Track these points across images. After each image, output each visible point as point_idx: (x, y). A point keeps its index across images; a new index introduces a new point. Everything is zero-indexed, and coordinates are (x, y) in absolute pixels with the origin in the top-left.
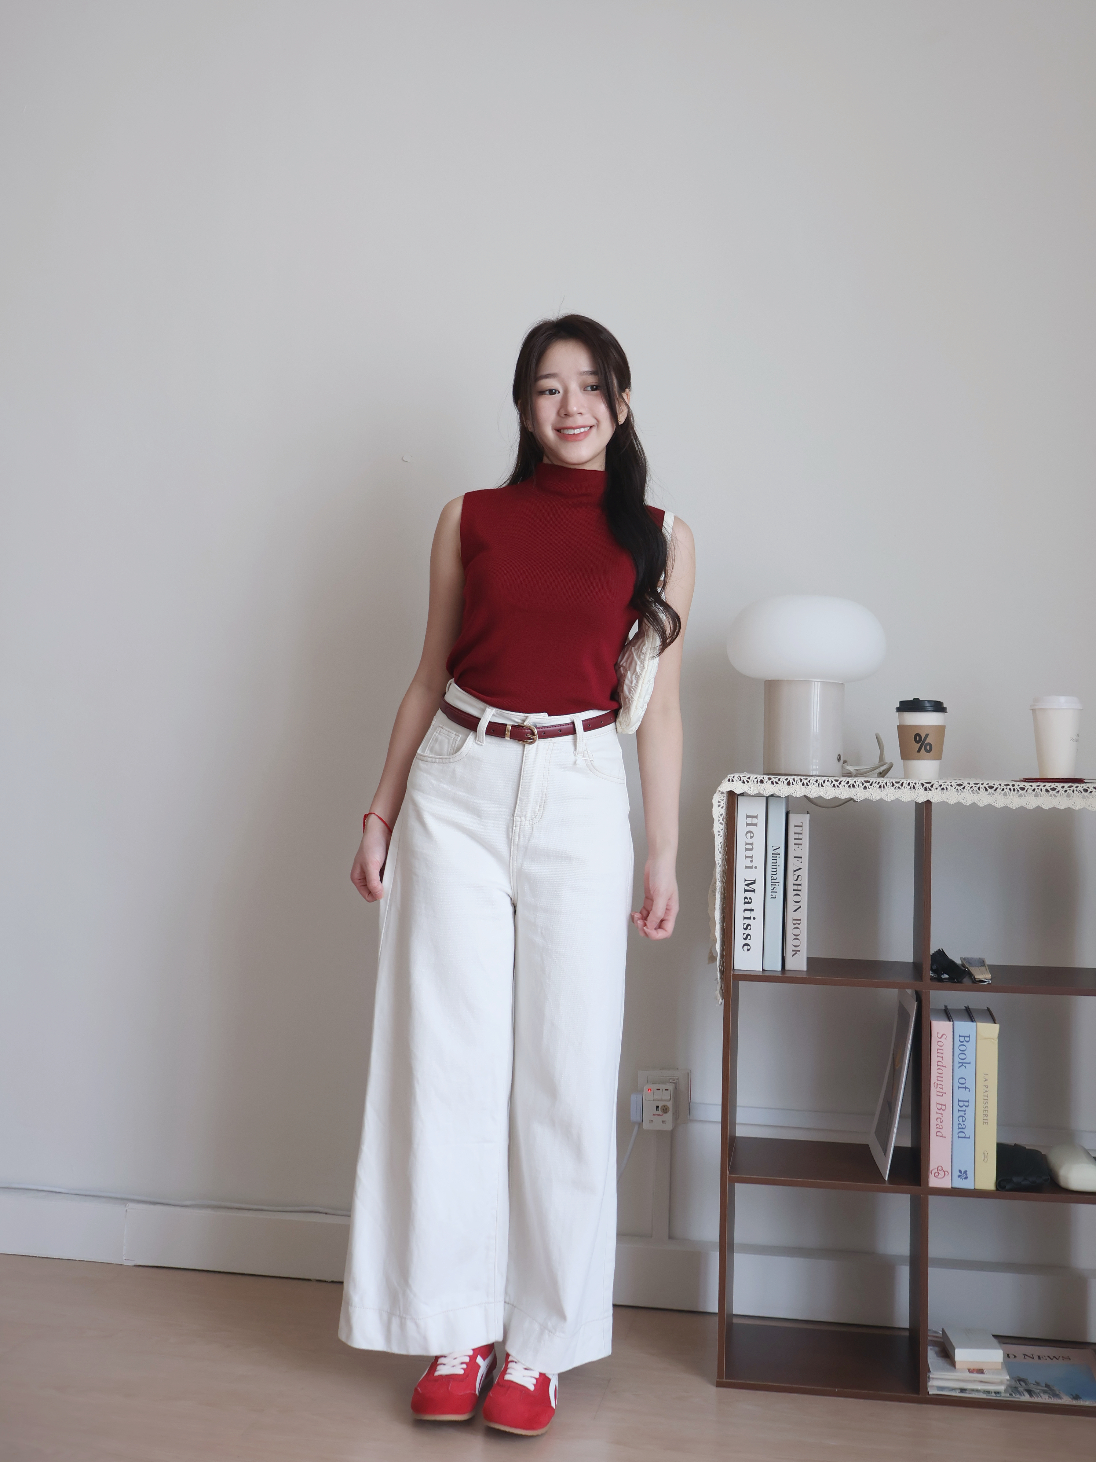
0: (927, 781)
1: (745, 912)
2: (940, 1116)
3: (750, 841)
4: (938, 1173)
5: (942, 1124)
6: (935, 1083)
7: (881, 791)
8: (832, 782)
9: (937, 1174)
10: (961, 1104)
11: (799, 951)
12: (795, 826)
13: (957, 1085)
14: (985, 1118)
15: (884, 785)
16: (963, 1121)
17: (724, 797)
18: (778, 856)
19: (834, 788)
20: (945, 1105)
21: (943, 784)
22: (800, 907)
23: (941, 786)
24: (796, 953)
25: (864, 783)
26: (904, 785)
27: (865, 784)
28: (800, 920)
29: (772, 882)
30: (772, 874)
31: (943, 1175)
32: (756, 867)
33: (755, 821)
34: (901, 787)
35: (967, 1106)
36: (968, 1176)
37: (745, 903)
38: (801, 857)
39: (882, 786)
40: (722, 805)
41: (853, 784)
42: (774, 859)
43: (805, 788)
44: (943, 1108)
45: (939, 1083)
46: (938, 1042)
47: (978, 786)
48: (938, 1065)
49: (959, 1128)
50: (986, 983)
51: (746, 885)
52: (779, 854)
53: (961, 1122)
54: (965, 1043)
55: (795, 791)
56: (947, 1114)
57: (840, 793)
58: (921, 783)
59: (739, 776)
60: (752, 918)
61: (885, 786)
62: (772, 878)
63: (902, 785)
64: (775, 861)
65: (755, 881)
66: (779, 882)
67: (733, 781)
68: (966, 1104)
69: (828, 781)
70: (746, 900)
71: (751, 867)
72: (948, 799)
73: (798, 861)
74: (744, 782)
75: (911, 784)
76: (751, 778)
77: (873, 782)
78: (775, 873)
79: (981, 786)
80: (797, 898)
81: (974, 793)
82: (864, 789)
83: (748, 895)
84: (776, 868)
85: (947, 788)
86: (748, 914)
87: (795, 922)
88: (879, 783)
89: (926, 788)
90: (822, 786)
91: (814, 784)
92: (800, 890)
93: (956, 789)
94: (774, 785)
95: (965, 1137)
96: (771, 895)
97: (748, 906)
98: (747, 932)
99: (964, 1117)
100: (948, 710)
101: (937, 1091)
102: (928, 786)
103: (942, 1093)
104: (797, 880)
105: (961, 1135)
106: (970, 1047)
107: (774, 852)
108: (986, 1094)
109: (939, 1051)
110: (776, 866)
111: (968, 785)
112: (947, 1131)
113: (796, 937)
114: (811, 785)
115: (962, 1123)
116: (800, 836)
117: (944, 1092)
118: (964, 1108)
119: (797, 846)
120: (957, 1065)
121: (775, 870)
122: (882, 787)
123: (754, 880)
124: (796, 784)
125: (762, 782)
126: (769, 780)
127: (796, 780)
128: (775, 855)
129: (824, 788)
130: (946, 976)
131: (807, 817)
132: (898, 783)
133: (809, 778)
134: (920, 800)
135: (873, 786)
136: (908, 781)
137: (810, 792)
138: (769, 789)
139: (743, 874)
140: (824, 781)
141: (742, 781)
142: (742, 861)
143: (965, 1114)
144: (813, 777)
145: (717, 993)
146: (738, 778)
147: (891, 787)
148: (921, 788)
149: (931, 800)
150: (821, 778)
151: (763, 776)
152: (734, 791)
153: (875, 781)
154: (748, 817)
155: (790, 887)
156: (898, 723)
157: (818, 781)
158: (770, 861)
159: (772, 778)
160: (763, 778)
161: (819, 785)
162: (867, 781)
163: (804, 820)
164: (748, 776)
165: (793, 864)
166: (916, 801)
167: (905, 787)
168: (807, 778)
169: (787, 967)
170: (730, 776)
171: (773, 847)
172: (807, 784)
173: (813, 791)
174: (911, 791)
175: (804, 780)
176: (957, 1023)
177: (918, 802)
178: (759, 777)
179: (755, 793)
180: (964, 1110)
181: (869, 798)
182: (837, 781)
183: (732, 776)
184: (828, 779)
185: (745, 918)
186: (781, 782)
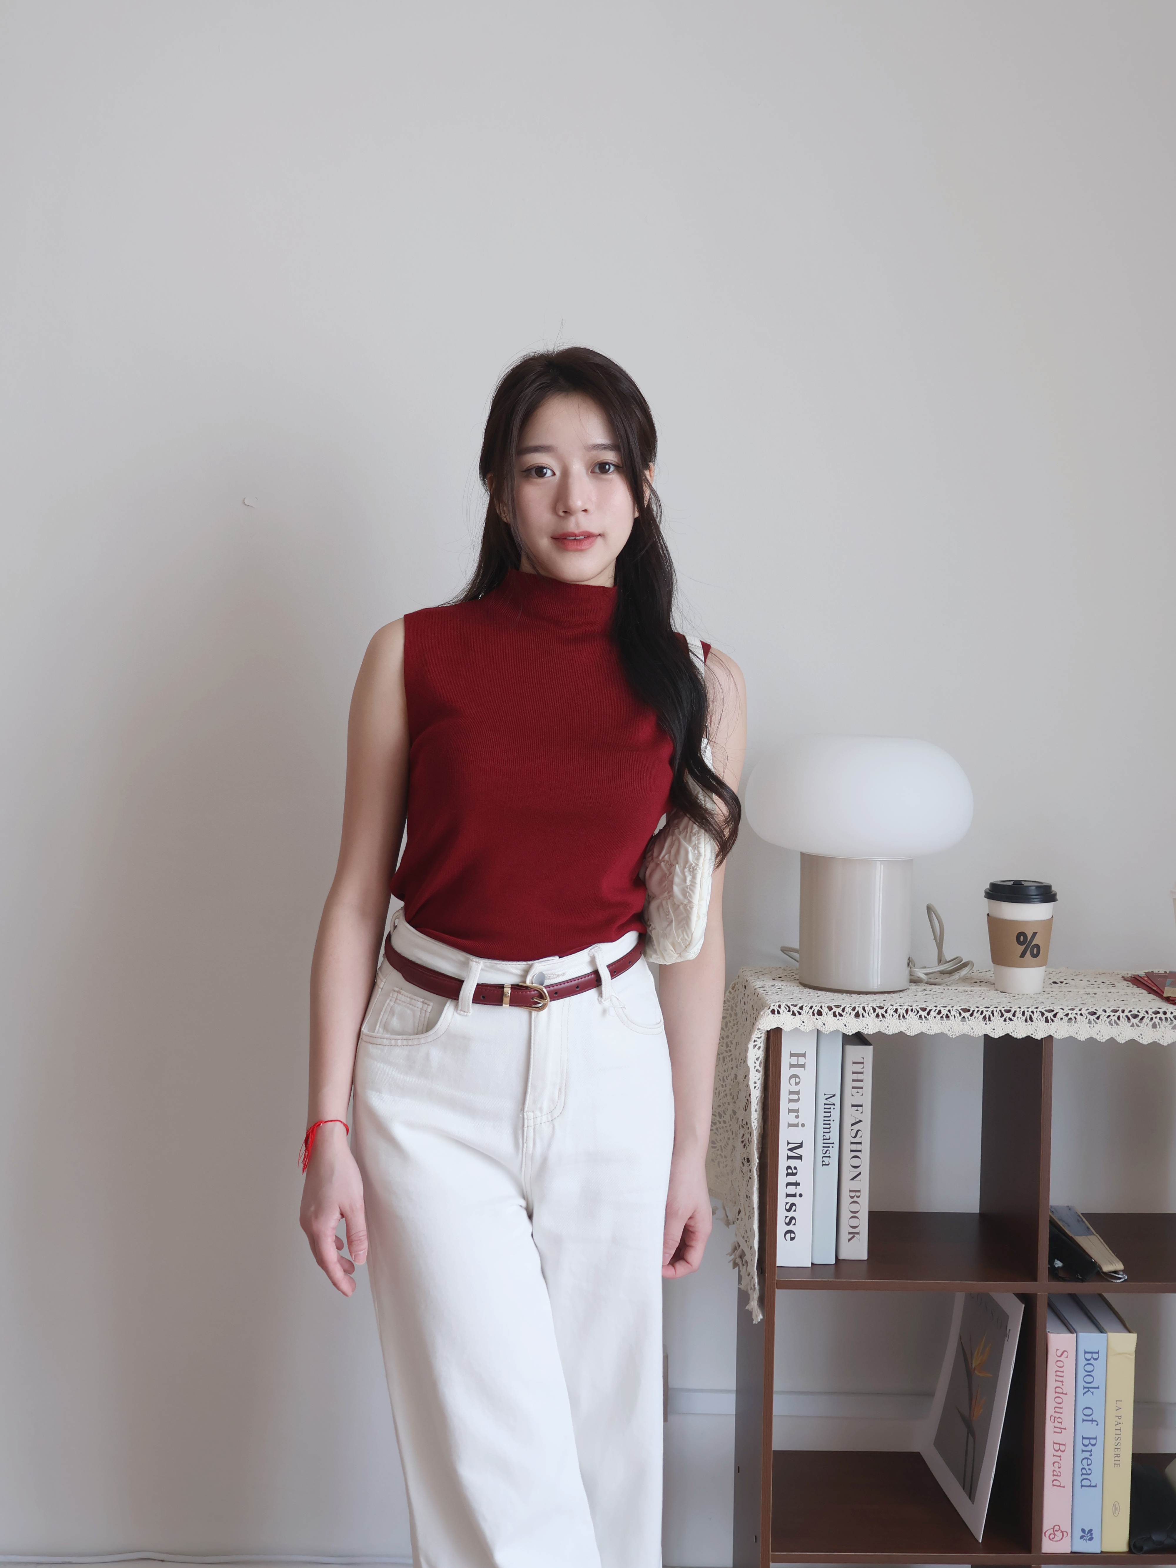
0: (1047, 1009)
1: (788, 1187)
2: (1058, 1459)
3: (795, 1088)
4: (1055, 1534)
5: (1059, 1470)
6: (1051, 1416)
7: (986, 1024)
8: (918, 1012)
9: (1052, 1536)
10: (1086, 1442)
11: (858, 1233)
12: (854, 1063)
13: (1080, 1416)
14: (1117, 1458)
15: (989, 1016)
16: (1088, 1465)
18: (832, 1107)
19: (920, 1021)
20: (1065, 1445)
21: (1070, 1012)
22: (860, 1174)
23: (1067, 1015)
24: (854, 1237)
25: (962, 1012)
26: (1017, 1014)
27: (963, 1014)
28: (859, 1191)
29: (824, 1143)
30: (824, 1132)
31: (1061, 1538)
32: (803, 1125)
33: (801, 1061)
34: (1013, 1018)
35: (1093, 1445)
36: (1093, 1536)
37: (788, 1174)
38: (861, 1106)
39: (987, 1017)
41: (947, 1015)
42: (827, 1110)
43: (881, 1021)
44: (1062, 1448)
45: (1057, 1415)
46: (1057, 1361)
47: (1117, 1014)
48: (1056, 1392)
49: (1083, 1474)
50: (1122, 1280)
51: (789, 1150)
52: (834, 1105)
54: (1092, 1361)
55: (866, 1026)
56: (1068, 1456)
57: (929, 1027)
58: (1040, 1011)
59: (787, 1005)
60: (798, 1195)
61: (991, 1016)
62: (825, 1137)
63: (1014, 1015)
64: (828, 1114)
65: (802, 1143)
66: (833, 1143)
67: (779, 1013)
68: (1093, 1442)
69: (912, 1010)
70: (790, 1171)
71: (796, 1125)
72: (1077, 1033)
73: (857, 1110)
74: (794, 1014)
75: (1026, 1013)
76: (804, 1008)
77: (974, 1011)
78: (828, 1130)
79: (1121, 1015)
80: (856, 1162)
81: (1111, 1025)
82: (961, 1021)
83: (793, 1163)
84: (829, 1124)
85: (1076, 1019)
86: (792, 1190)
87: (853, 1194)
88: (982, 1012)
89: (1046, 1018)
90: (904, 1016)
91: (893, 1016)
92: (860, 1151)
93: (1088, 1019)
94: (837, 1018)
95: (1090, 1486)
96: (823, 1161)
97: (792, 1179)
98: (791, 1214)
99: (1090, 1459)
100: (1058, 897)
101: (1055, 1427)
102: (1050, 1015)
103: (1061, 1428)
104: (855, 1137)
105: (1085, 1483)
106: (1099, 1365)
107: (827, 1102)
108: (1118, 1427)
109: (1058, 1373)
110: (830, 1120)
111: (1104, 1013)
112: (1066, 1479)
113: (854, 1215)
114: (889, 1017)
115: (1087, 1468)
116: (860, 1077)
117: (1064, 1428)
118: (1089, 1448)
119: (856, 1090)
120: (1081, 1390)
121: (828, 1126)
122: (987, 1019)
123: (801, 1142)
124: (868, 1016)
125: (820, 1013)
126: (830, 1011)
127: (867, 1009)
128: (828, 1106)
129: (906, 1020)
130: (1058, 1264)
131: (869, 1049)
132: (1008, 1011)
133: (885, 1007)
134: (1038, 1036)
135: (975, 1017)
136: (1022, 1008)
137: (888, 1027)
138: (830, 1023)
139: (786, 1136)
140: (907, 1011)
141: (791, 1012)
142: (785, 1118)
143: (1091, 1455)
144: (889, 1004)
145: (754, 1304)
146: (785, 1008)
147: (1000, 1018)
148: (1040, 1019)
149: (1053, 1035)
150: (900, 1006)
151: (820, 1005)
152: (781, 1027)
153: (976, 1010)
154: (792, 1055)
155: (847, 1147)
156: (988, 914)
157: (899, 1011)
158: (821, 1114)
159: (833, 1007)
160: (821, 1007)
161: (899, 1016)
162: (966, 1008)
163: (866, 1053)
164: (800, 1005)
165: (851, 1115)
166: (1034, 1037)
167: (1018, 1017)
168: (882, 1005)
169: (842, 1256)
170: (774, 1004)
171: (825, 1094)
172: (883, 1016)
173: (892, 1026)
174: (1026, 1023)
175: (878, 1010)
176: (1082, 1335)
177: (1036, 1038)
178: (816, 1006)
179: (811, 1029)
180: (1090, 1450)
181: (969, 1034)
182: (924, 1010)
183: (778, 1004)
184: (911, 1008)
185: (788, 1195)
186: (847, 1013)
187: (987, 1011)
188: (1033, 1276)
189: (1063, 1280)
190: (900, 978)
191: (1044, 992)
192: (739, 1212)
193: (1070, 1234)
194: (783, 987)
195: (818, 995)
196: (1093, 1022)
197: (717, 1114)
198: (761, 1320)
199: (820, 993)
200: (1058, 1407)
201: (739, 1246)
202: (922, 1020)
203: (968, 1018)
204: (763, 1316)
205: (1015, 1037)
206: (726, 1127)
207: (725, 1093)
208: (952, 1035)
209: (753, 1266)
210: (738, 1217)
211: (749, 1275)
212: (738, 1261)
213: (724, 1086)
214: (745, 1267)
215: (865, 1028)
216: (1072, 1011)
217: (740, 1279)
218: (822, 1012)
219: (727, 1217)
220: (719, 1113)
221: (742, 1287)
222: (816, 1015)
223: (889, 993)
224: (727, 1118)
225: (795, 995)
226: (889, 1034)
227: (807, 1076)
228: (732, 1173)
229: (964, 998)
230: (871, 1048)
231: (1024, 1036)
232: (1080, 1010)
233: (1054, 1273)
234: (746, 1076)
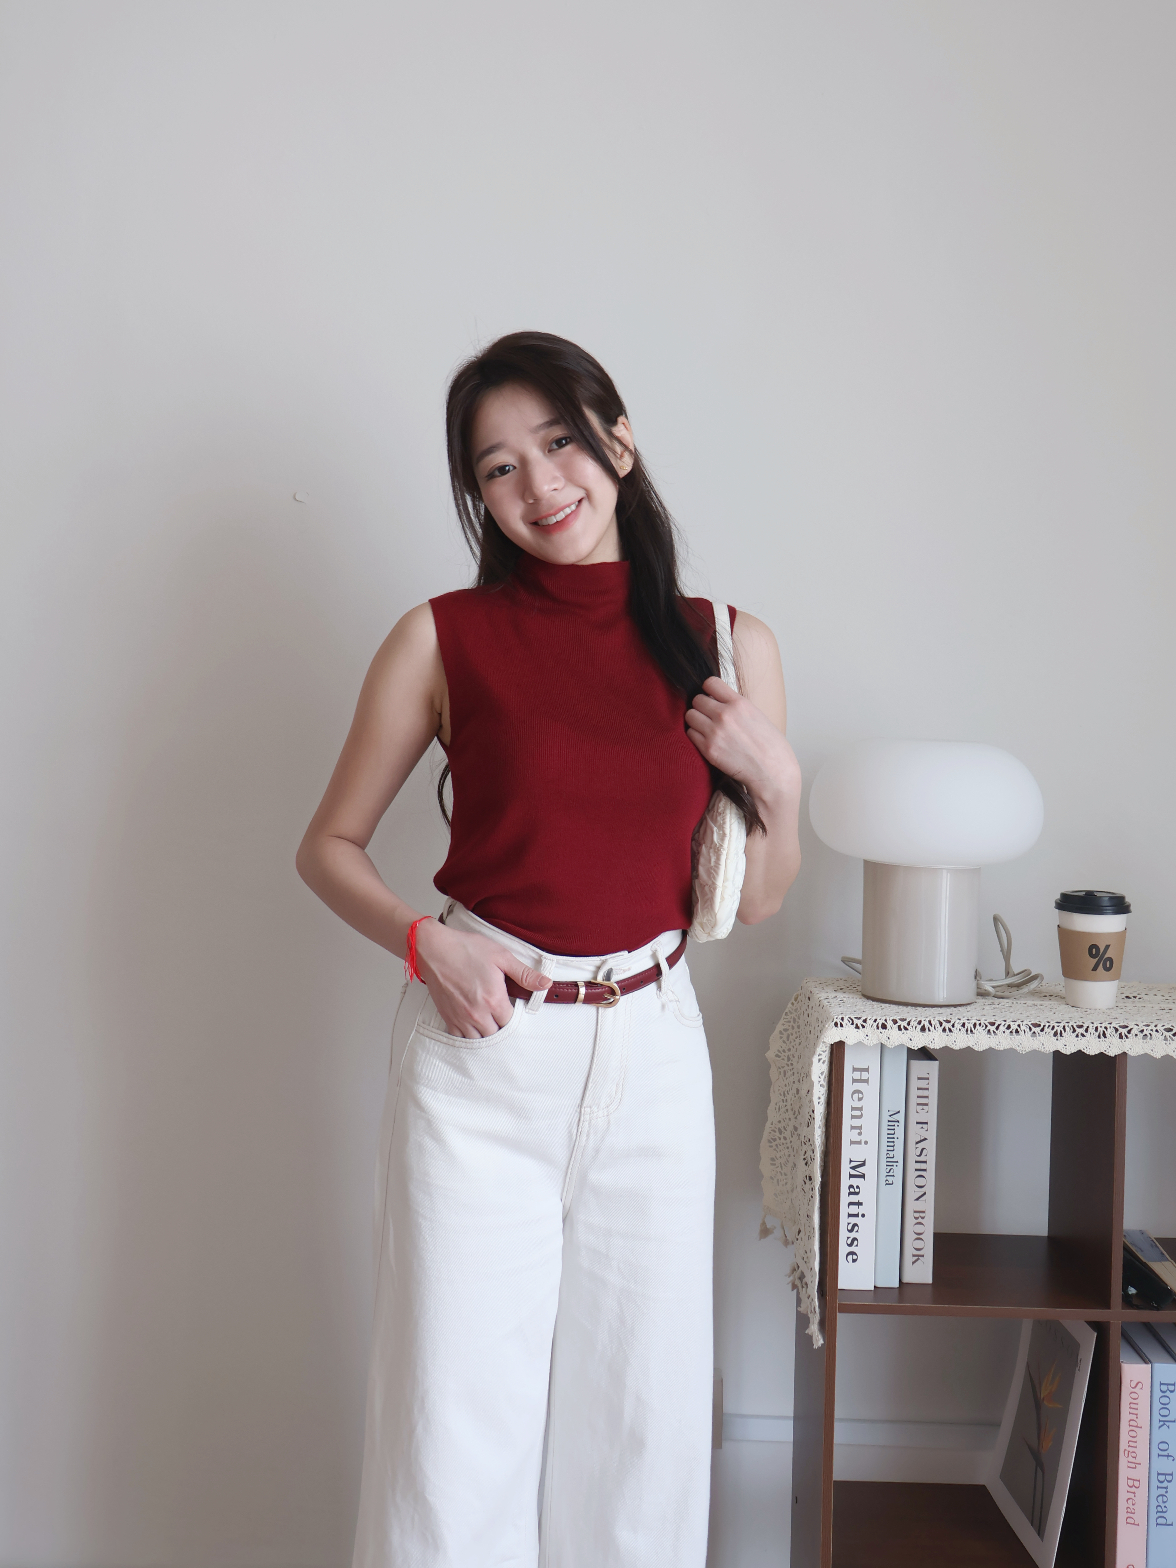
0: (1121, 1024)
1: (850, 1206)
2: (1132, 1496)
3: (858, 1104)
5: (1134, 1507)
6: (1125, 1450)
7: (1057, 1040)
8: (986, 1026)
10: (1162, 1478)
11: (923, 1256)
12: (919, 1079)
13: (1155, 1451)
15: (1061, 1031)
16: (1164, 1502)
17: (826, 1047)
18: (896, 1124)
19: (989, 1036)
20: (1139, 1481)
21: (1145, 1028)
22: (925, 1194)
23: (1142, 1031)
24: (918, 1259)
25: (1032, 1027)
26: (1090, 1030)
27: (1034, 1029)
28: (924, 1212)
29: (887, 1162)
30: (888, 1150)
32: (866, 1143)
33: (865, 1076)
34: (1085, 1034)
37: (850, 1193)
38: (926, 1123)
39: (1059, 1032)
40: (824, 1059)
41: (1017, 1030)
42: (891, 1128)
43: (947, 1035)
44: (1137, 1484)
45: (1131, 1449)
48: (1130, 1425)
49: (1158, 1512)
51: (851, 1168)
52: (898, 1122)
53: (1161, 1504)
54: (1168, 1394)
55: (932, 1040)
56: (1142, 1492)
57: (997, 1043)
58: (1114, 1027)
59: (850, 1018)
60: (860, 1215)
61: (1063, 1032)
62: (888, 1156)
63: (1087, 1031)
64: (892, 1132)
65: (865, 1162)
66: (897, 1162)
67: (842, 1025)
68: (1169, 1478)
69: (980, 1024)
70: (852, 1190)
71: (859, 1143)
72: (1152, 1050)
73: (922, 1128)
74: (857, 1027)
75: (1099, 1028)
76: (868, 1021)
77: (1044, 1026)
78: (892, 1148)
80: (920, 1182)
82: (1031, 1036)
83: (855, 1182)
84: (893, 1142)
85: (1151, 1035)
86: (854, 1210)
87: (917, 1215)
88: (1053, 1028)
89: (1120, 1034)
90: (971, 1031)
91: (960, 1030)
92: (925, 1170)
93: (1164, 1035)
94: (903, 1032)
95: (1166, 1525)
96: (887, 1180)
97: (854, 1198)
98: (853, 1235)
99: (1166, 1496)
100: (1132, 908)
101: (1129, 1462)
102: (1124, 1031)
103: (1135, 1463)
104: (920, 1155)
105: (1160, 1521)
107: (891, 1119)
109: (1132, 1406)
110: (894, 1138)
112: (1140, 1516)
113: (919, 1236)
114: (956, 1032)
115: (1163, 1505)
116: (925, 1093)
117: (1139, 1462)
118: (1165, 1484)
119: (921, 1107)
120: (1156, 1424)
121: (892, 1144)
122: (1059, 1035)
123: (863, 1160)
124: (934, 1030)
125: (884, 1027)
126: (895, 1024)
127: (933, 1022)
128: (892, 1123)
129: (974, 1035)
130: (1132, 1291)
131: (936, 1064)
132: (1080, 1027)
133: (952, 1021)
134: (1112, 1053)
135: (1046, 1033)
136: (1095, 1023)
137: (955, 1042)
138: (895, 1038)
139: (848, 1153)
140: (975, 1025)
141: (855, 1025)
142: (847, 1135)
143: (1167, 1492)
144: (956, 1018)
145: (814, 1329)
146: (849, 1021)
147: (1072, 1034)
148: (1113, 1035)
149: (1127, 1052)
150: (968, 1020)
151: (884, 1018)
152: (844, 1041)
153: (1047, 1024)
154: (855, 1070)
155: (912, 1166)
156: (1059, 926)
157: (966, 1025)
158: (885, 1131)
159: (898, 1020)
160: (886, 1020)
161: (967, 1030)
162: (1036, 1023)
163: (931, 1068)
164: (864, 1018)
165: (915, 1132)
166: (1107, 1054)
167: (1091, 1033)
168: (949, 1019)
169: (907, 1279)
170: (836, 1017)
171: (889, 1111)
172: (950, 1030)
173: (959, 1041)
174: (1100, 1040)
175: (944, 1024)
176: (1157, 1366)
177: (1109, 1055)
178: (880, 1019)
179: (875, 1043)
180: (1166, 1486)
181: (1040, 1050)
182: (993, 1024)
183: (840, 1017)
184: (979, 1022)
185: (850, 1215)
186: (912, 1027)
187: (1058, 1026)
188: (1105, 1303)
189: (1138, 1307)
190: (967, 992)
191: (1117, 1007)
192: (799, 1232)
193: (1144, 1260)
194: (845, 999)
195: (882, 1008)
196: (1169, 1039)
197: (777, 1130)
198: (822, 1345)
199: (884, 1005)
200: (1132, 1442)
201: (798, 1267)
202: (991, 1034)
203: (1039, 1033)
204: (824, 1341)
205: (1088, 1053)
206: (787, 1143)
207: (786, 1108)
208: (1022, 1051)
209: (814, 1289)
210: (797, 1237)
211: (809, 1298)
212: (798, 1282)
213: (785, 1101)
214: (804, 1289)
215: (931, 1042)
216: (1147, 1028)
217: (799, 1301)
218: (886, 1026)
219: (786, 1237)
220: (779, 1129)
221: (801, 1309)
222: (880, 1028)
223: (955, 1006)
224: (787, 1134)
225: (858, 1007)
226: (956, 1049)
227: (871, 1091)
228: (792, 1191)
229: (1033, 1012)
230: (937, 1063)
231: (1097, 1053)
232: (1156, 1026)
233: (1127, 1301)
234: (809, 1091)
